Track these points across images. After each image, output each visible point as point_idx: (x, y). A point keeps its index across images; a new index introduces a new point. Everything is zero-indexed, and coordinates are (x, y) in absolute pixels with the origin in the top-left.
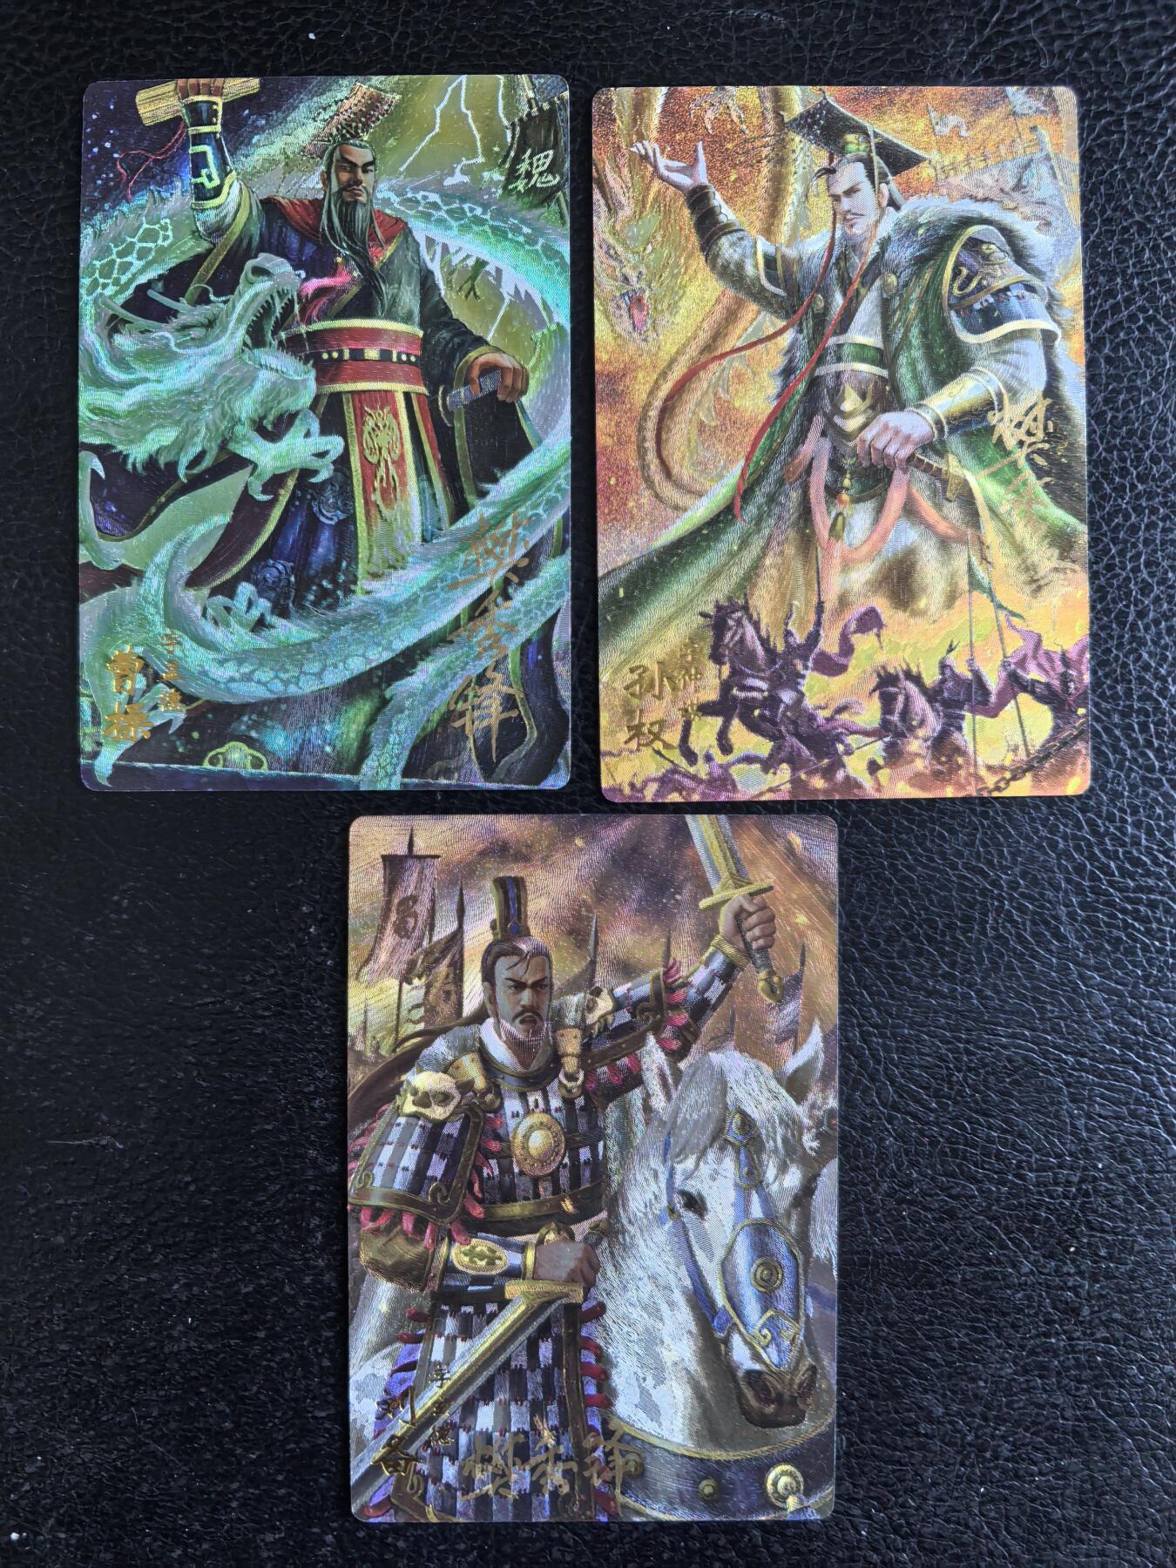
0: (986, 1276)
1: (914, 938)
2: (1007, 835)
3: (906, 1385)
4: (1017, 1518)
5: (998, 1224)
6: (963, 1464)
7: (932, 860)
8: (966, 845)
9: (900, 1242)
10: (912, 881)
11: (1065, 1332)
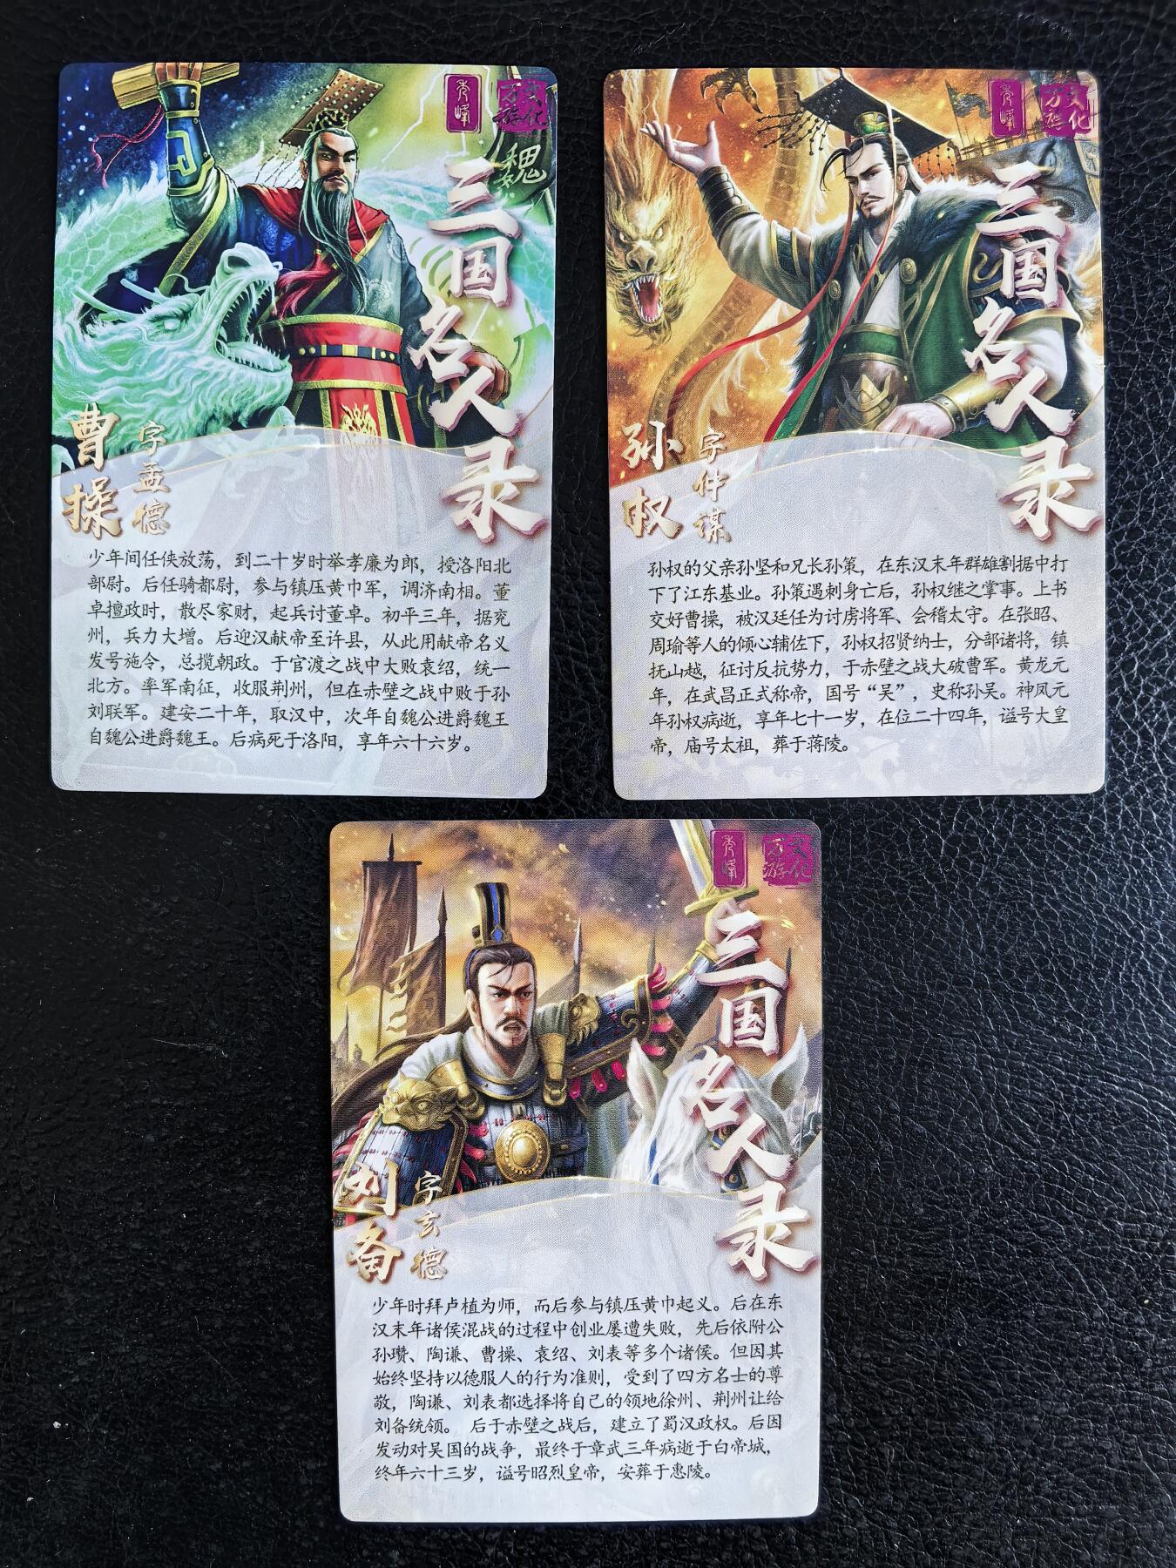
0: (1059, 1316)
1: (1046, 974)
2: (1155, 887)
3: (963, 1409)
4: (1047, 1554)
5: (1080, 1267)
6: (1003, 1494)
7: (1078, 900)
8: (1113, 889)
9: (982, 1269)
10: (1055, 917)
11: (1125, 1381)
